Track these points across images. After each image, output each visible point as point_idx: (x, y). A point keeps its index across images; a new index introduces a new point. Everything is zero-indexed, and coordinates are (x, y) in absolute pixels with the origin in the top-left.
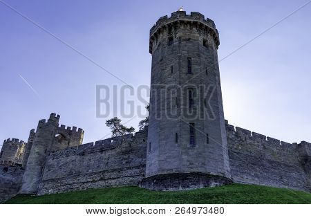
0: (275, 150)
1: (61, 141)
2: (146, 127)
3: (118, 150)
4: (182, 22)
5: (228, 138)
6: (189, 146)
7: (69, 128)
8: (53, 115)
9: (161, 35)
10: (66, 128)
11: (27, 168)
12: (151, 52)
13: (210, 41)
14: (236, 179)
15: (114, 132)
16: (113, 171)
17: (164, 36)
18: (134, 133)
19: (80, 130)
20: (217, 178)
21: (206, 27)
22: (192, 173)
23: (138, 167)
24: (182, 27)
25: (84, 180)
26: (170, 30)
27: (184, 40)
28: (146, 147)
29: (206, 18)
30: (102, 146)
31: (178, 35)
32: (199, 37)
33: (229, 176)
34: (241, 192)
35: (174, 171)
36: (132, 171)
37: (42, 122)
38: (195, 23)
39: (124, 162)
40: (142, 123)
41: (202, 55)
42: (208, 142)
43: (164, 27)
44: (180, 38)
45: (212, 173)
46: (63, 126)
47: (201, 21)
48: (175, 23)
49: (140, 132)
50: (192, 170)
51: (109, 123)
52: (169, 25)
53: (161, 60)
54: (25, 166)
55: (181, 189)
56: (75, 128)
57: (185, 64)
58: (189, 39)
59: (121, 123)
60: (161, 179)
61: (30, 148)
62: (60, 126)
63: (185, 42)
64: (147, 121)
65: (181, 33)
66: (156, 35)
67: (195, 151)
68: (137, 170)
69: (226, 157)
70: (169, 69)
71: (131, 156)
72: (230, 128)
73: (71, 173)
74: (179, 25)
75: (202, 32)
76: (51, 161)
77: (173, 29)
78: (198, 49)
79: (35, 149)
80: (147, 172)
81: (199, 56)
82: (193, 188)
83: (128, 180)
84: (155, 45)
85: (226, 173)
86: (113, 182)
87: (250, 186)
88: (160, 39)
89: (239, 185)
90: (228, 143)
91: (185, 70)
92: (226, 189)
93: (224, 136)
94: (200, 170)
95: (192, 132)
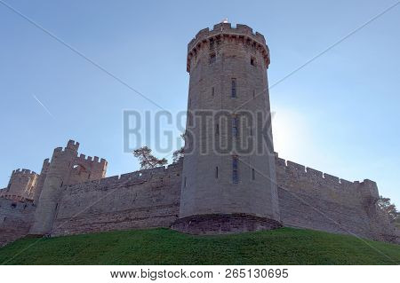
0: (333, 190)
1: (79, 174)
2: (181, 158)
3: (146, 185)
4: (226, 36)
5: (277, 174)
6: (231, 182)
7: (90, 158)
8: (71, 142)
9: (201, 51)
10: (86, 158)
11: (40, 205)
12: (188, 70)
13: (259, 58)
14: (286, 223)
15: (144, 163)
16: (140, 209)
17: (205, 52)
18: (166, 166)
19: (103, 160)
20: (263, 220)
21: (255, 43)
22: (235, 215)
23: (170, 206)
24: (226, 42)
25: (107, 220)
26: (211, 45)
27: (228, 57)
28: (180, 182)
29: (254, 32)
30: (129, 180)
31: (221, 52)
32: (246, 53)
33: (278, 219)
35: (213, 212)
36: (163, 211)
37: (57, 150)
38: (242, 38)
39: (154, 199)
40: (175, 154)
41: (249, 75)
42: (254, 178)
43: (205, 42)
44: (223, 54)
45: (258, 215)
46: (83, 156)
47: (248, 36)
48: (218, 37)
49: (174, 164)
50: (235, 211)
51: (137, 152)
52: (211, 40)
54: (37, 202)
55: (220, 232)
56: (96, 158)
57: (230, 86)
58: (234, 56)
59: (152, 153)
60: (196, 221)
61: (43, 181)
62: (79, 156)
63: (229, 60)
64: (182, 151)
65: (224, 48)
66: (195, 50)
67: (239, 188)
68: (170, 210)
69: (275, 196)
70: (209, 90)
71: (163, 193)
72: (280, 162)
73: (91, 211)
74: (222, 39)
75: (250, 48)
76: (67, 197)
77: (216, 44)
78: (245, 68)
79: (49, 182)
80: (181, 212)
81: (245, 76)
82: (235, 231)
83: (158, 221)
84: (194, 62)
85: (275, 215)
86: (140, 223)
87: (303, 231)
88: (199, 57)
89: (289, 229)
90: (278, 180)
91: (229, 92)
92: (275, 234)
93: (273, 171)
94: (244, 211)
95: (235, 166)
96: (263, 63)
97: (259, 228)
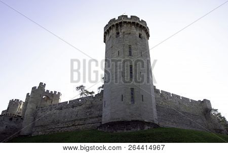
0: (187, 105)
1: (46, 101)
2: (102, 91)
3: (84, 106)
4: (125, 22)
5: (156, 98)
6: (130, 103)
7: (52, 92)
8: (41, 84)
9: (111, 31)
10: (50, 92)
11: (25, 118)
12: (105, 42)
13: (144, 34)
14: (161, 124)
15: (82, 94)
16: (81, 120)
17: (113, 31)
18: (94, 95)
19: (59, 93)
20: (149, 124)
21: (141, 26)
22: (133, 121)
23: (97, 117)
24: (125, 25)
25: (62, 126)
26: (117, 28)
28: (102, 104)
29: (140, 20)
30: (74, 104)
31: (122, 31)
32: (136, 32)
33: (157, 122)
34: (165, 133)
35: (121, 120)
36: (93, 120)
37: (34, 88)
38: (134, 23)
39: (88, 114)
40: (99, 88)
42: (143, 101)
43: (113, 26)
44: (124, 32)
45: (145, 121)
46: (48, 91)
47: (137, 22)
48: (121, 23)
49: (98, 94)
50: (133, 119)
51: (78, 88)
52: (117, 24)
53: (112, 47)
55: (125, 131)
56: (55, 92)
57: (127, 50)
58: (130, 33)
59: (85, 89)
60: (112, 125)
61: (26, 105)
62: (46, 91)
63: (127, 35)
64: (102, 87)
65: (124, 29)
66: (108, 31)
67: (135, 107)
68: (97, 119)
69: (155, 110)
70: (117, 53)
71: (93, 110)
72: (157, 91)
73: (53, 122)
74: (123, 24)
75: (138, 28)
76: (40, 114)
77: (119, 27)
78: (136, 39)
80: (103, 120)
81: (136, 44)
82: (133, 130)
83: (90, 125)
84: (107, 37)
85: (155, 120)
86: (81, 127)
88: (110, 34)
89: (163, 128)
90: (156, 101)
91: (127, 53)
92: (155, 131)
93: (153, 96)
94: (138, 119)
95: (132, 94)
96: (146, 36)
97: (147, 128)
